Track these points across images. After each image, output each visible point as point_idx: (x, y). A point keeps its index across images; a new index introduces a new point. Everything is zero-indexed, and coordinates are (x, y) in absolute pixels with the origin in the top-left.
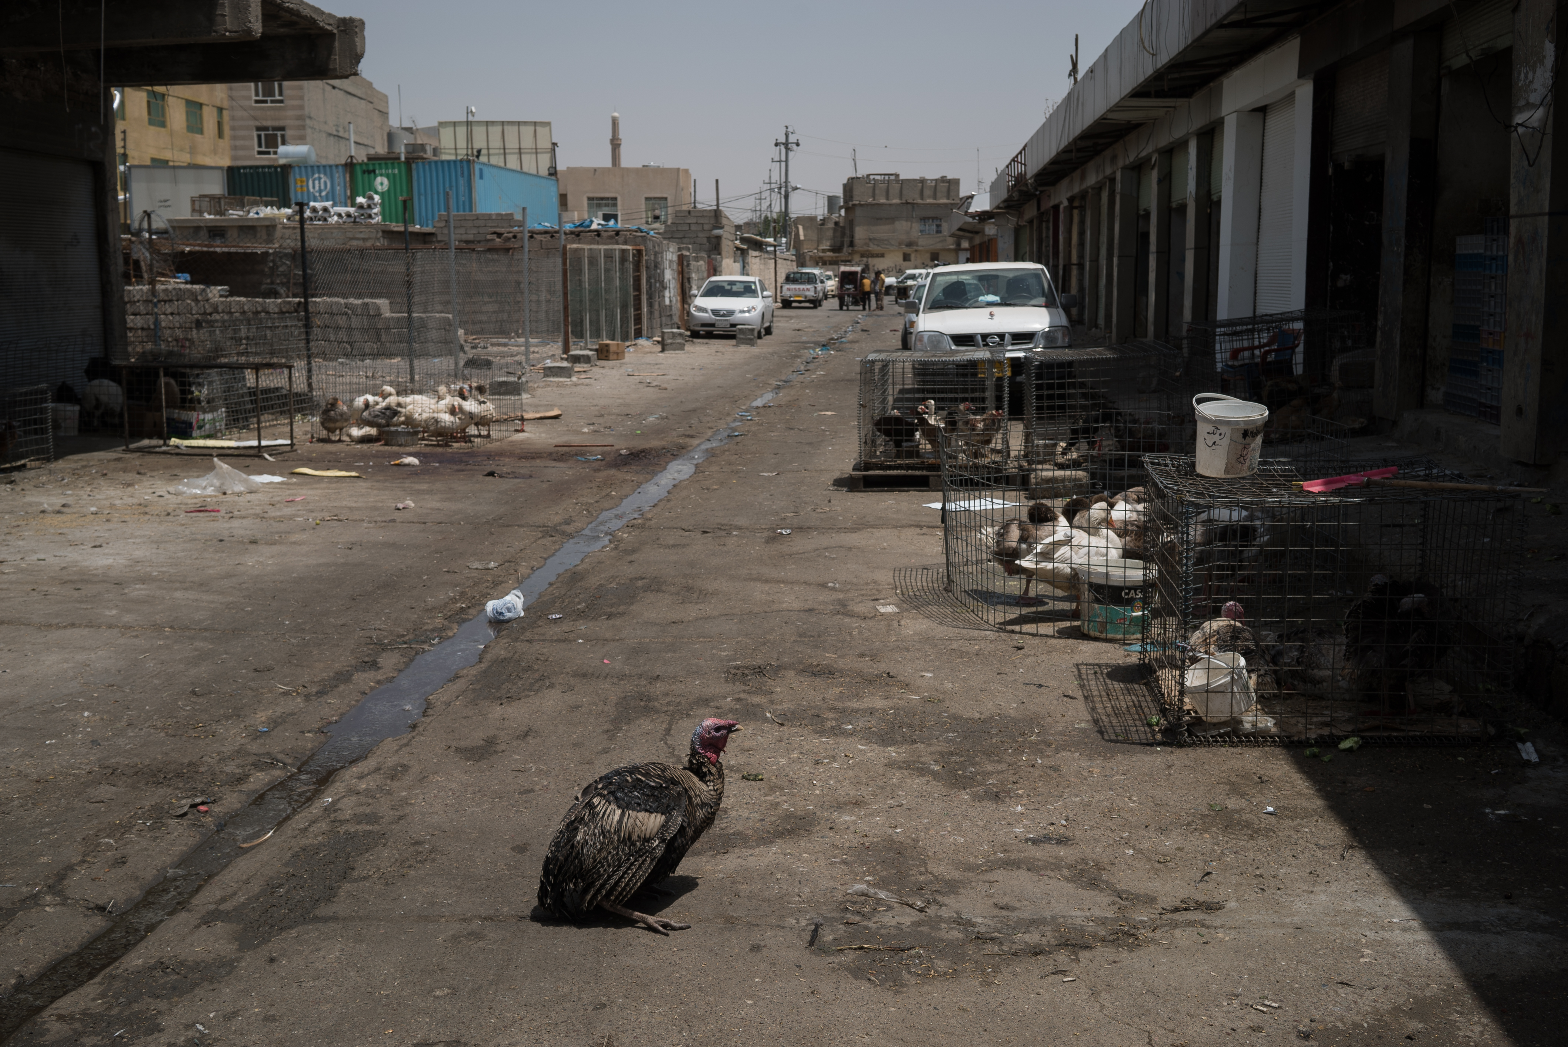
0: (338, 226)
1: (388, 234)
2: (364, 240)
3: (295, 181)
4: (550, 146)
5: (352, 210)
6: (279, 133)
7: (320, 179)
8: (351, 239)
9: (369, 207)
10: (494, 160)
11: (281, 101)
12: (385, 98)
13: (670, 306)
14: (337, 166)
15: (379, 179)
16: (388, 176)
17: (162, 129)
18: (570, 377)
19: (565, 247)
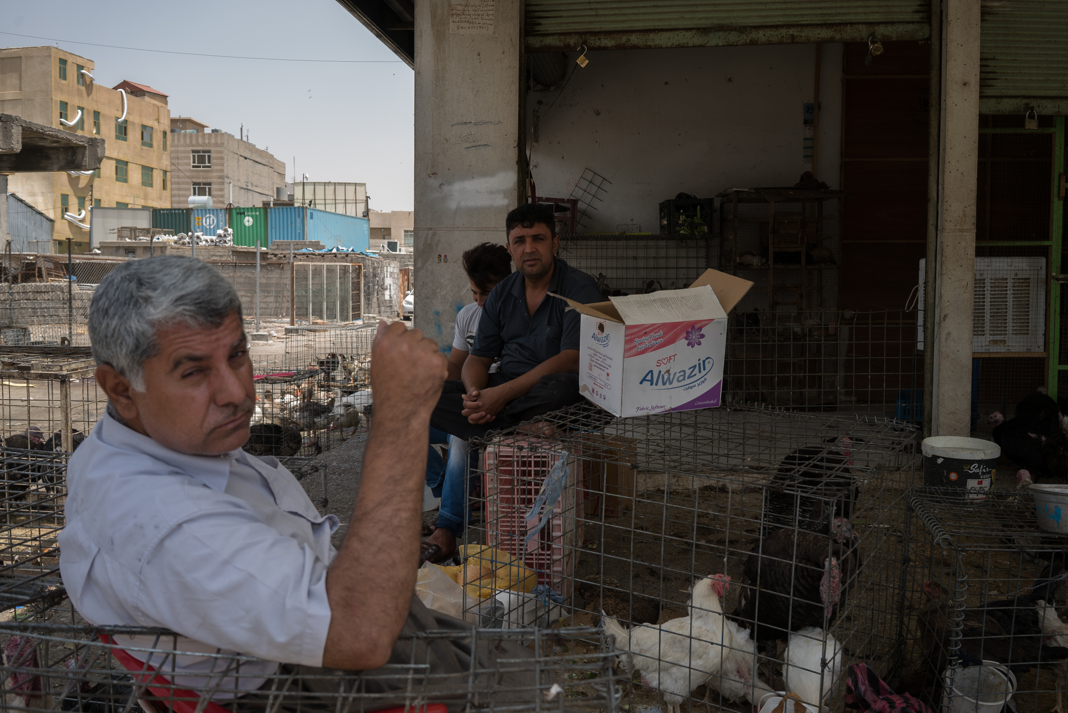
0: (205, 248)
1: (236, 253)
2: (221, 256)
3: (194, 218)
4: (365, 198)
5: (214, 238)
6: (207, 187)
7: (210, 217)
8: (213, 256)
9: (225, 236)
10: (318, 207)
11: (209, 167)
12: (283, 165)
13: (391, 301)
14: (221, 210)
15: (247, 218)
16: (252, 216)
17: (125, 184)
18: (267, 340)
19: (293, 264)
